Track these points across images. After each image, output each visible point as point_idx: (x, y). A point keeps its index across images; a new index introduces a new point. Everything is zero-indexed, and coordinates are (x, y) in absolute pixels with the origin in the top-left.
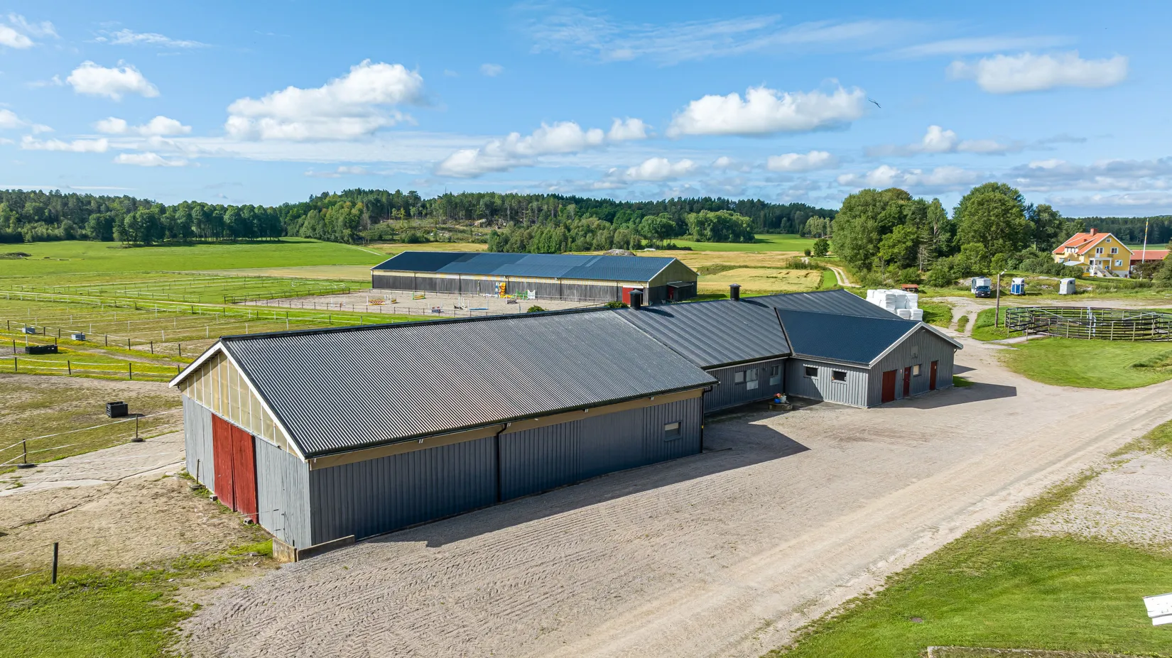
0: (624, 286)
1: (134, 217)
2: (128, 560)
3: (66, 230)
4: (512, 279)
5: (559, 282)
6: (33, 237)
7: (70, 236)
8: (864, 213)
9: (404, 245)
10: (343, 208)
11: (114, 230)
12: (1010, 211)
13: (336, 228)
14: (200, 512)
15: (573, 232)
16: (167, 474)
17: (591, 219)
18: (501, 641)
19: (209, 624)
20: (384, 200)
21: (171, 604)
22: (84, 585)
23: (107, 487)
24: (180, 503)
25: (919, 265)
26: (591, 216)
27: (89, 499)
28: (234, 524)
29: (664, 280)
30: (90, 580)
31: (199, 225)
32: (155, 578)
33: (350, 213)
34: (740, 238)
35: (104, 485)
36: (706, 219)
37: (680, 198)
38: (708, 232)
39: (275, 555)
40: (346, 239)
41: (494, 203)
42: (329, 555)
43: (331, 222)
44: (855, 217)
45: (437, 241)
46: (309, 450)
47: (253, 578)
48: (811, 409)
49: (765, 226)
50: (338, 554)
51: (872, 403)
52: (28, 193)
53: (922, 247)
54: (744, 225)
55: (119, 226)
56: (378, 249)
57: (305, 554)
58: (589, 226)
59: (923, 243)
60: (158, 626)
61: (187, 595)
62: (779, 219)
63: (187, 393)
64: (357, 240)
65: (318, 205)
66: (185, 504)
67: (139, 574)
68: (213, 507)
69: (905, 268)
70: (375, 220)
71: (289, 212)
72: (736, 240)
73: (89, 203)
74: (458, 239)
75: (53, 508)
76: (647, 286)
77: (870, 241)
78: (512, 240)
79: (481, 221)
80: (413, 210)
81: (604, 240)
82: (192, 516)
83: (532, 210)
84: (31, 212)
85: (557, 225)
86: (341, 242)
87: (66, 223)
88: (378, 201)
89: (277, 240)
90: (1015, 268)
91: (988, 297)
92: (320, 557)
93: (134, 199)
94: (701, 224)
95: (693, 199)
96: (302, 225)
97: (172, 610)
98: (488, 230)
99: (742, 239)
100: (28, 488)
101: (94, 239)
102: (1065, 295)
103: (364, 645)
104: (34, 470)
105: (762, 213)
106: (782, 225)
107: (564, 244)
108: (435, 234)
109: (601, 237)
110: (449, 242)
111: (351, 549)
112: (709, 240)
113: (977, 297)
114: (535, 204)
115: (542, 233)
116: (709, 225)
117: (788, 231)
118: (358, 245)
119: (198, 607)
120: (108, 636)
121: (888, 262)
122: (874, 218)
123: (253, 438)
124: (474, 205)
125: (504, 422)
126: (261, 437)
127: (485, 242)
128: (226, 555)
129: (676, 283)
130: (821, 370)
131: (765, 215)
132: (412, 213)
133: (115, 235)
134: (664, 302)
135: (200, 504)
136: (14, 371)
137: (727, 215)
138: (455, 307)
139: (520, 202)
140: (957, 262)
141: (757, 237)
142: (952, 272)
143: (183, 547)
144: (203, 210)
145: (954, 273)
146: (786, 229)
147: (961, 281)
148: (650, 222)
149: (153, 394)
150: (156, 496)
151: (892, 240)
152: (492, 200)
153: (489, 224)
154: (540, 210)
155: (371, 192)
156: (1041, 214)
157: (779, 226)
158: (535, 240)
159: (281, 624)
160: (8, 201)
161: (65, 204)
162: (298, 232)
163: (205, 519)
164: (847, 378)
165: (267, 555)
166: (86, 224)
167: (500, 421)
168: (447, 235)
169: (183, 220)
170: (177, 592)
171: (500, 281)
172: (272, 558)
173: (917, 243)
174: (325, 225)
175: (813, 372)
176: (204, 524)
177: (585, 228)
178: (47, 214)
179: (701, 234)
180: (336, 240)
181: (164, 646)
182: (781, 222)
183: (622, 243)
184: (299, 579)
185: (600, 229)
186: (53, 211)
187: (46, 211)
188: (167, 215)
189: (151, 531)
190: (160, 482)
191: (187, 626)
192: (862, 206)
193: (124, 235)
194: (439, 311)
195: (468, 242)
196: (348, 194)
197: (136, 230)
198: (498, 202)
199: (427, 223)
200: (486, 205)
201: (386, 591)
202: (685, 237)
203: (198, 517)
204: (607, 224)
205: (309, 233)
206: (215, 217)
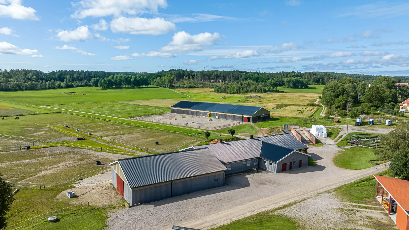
0: (245, 116)
1: (105, 80)
2: (100, 205)
3: (85, 83)
4: (211, 112)
5: (225, 114)
6: (76, 86)
7: (86, 85)
8: (331, 90)
9: (187, 89)
10: (168, 76)
11: (99, 84)
12: (381, 92)
13: (166, 83)
14: (114, 194)
15: (243, 85)
16: (108, 183)
17: (250, 80)
18: (157, 227)
19: (112, 220)
20: (181, 73)
21: (106, 215)
22: (93, 210)
23: (96, 186)
24: (110, 192)
25: (347, 109)
26: (250, 79)
27: (93, 189)
28: (120, 198)
29: (258, 114)
30: (93, 209)
31: (124, 82)
32: (104, 209)
33: (170, 78)
34: (303, 87)
35: (95, 186)
36: (291, 80)
37: (283, 72)
38: (291, 85)
39: (126, 206)
40: (169, 87)
41: (217, 74)
42: (135, 207)
43: (164, 81)
44: (328, 91)
45: (198, 87)
46: (132, 187)
47: (121, 211)
48: (262, 173)
49: (314, 82)
50: (137, 207)
51: (278, 172)
52: (75, 71)
53: (348, 103)
54: (305, 82)
55: (100, 83)
56: (179, 90)
57: (130, 207)
58: (249, 83)
59: (349, 102)
60: (104, 219)
61: (109, 214)
62: (319, 79)
63: (112, 167)
64: (172, 87)
65: (160, 75)
66: (111, 192)
67: (101, 208)
68: (116, 193)
69: (343, 110)
70: (178, 80)
71: (151, 77)
72: (302, 88)
73: (92, 74)
74: (205, 87)
75: (87, 191)
76: (252, 117)
77: (332, 100)
78: (222, 88)
79: (213, 80)
80: (190, 77)
81: (253, 88)
82: (112, 195)
83: (230, 76)
84: (76, 77)
85: (238, 83)
86: (167, 88)
87: (85, 81)
88: (179, 73)
89: (147, 87)
90: (382, 111)
91: (359, 126)
92: (133, 207)
93: (105, 72)
94: (289, 82)
95: (288, 72)
96: (155, 82)
97: (106, 216)
98: (215, 84)
99: (304, 87)
100: (82, 185)
101: (93, 86)
102: (387, 126)
103: (135, 226)
104: (82, 181)
105: (313, 77)
106: (320, 82)
107: (239, 90)
108: (198, 85)
109: (253, 87)
110: (202, 88)
111: (139, 206)
112: (292, 87)
113: (355, 126)
114: (231, 75)
115: (232, 86)
116: (292, 82)
117: (322, 84)
118: (172, 89)
119: (111, 216)
120: (97, 220)
121: (337, 108)
122: (334, 92)
123: (123, 181)
124: (211, 75)
125: (172, 181)
126: (125, 181)
127: (213, 88)
128: (117, 205)
129: (261, 115)
130: (267, 162)
131: (314, 78)
132: (190, 78)
133: (99, 86)
134: (257, 121)
135: (114, 192)
136: (75, 147)
137: (299, 79)
138: (193, 122)
139: (226, 74)
140: (359, 109)
141: (309, 86)
142: (358, 112)
143: (110, 203)
144: (125, 78)
145: (358, 113)
146: (322, 83)
147: (360, 116)
148: (269, 82)
149: (106, 157)
150: (105, 189)
151: (338, 101)
152: (217, 73)
153: (216, 81)
154: (233, 77)
155: (178, 70)
156: (403, 88)
157: (319, 82)
158: (229, 89)
159: (123, 221)
160: (70, 74)
161: (85, 75)
162: (154, 84)
163: (114, 196)
164: (272, 165)
165: (124, 206)
166: (91, 82)
167: (171, 181)
168: (201, 85)
169: (119, 81)
170: (108, 213)
171: (208, 112)
172: (125, 207)
173: (347, 102)
174: (162, 82)
175: (265, 162)
176: (114, 197)
177: (247, 84)
178: (80, 78)
179: (289, 86)
180: (166, 87)
181: (105, 223)
182: (320, 80)
183: (259, 90)
184: (128, 212)
185: (252, 84)
186: (82, 77)
187: (80, 77)
188: (114, 79)
189: (104, 198)
190: (106, 186)
191: (108, 219)
192: (331, 87)
193: (101, 85)
194: (187, 124)
195: (208, 88)
196: (170, 71)
197: (105, 84)
198: (219, 74)
199: (195, 81)
200: (215, 75)
201: (142, 216)
202: (283, 86)
203: (113, 195)
204: (255, 82)
205: (158, 84)
206: (129, 80)
